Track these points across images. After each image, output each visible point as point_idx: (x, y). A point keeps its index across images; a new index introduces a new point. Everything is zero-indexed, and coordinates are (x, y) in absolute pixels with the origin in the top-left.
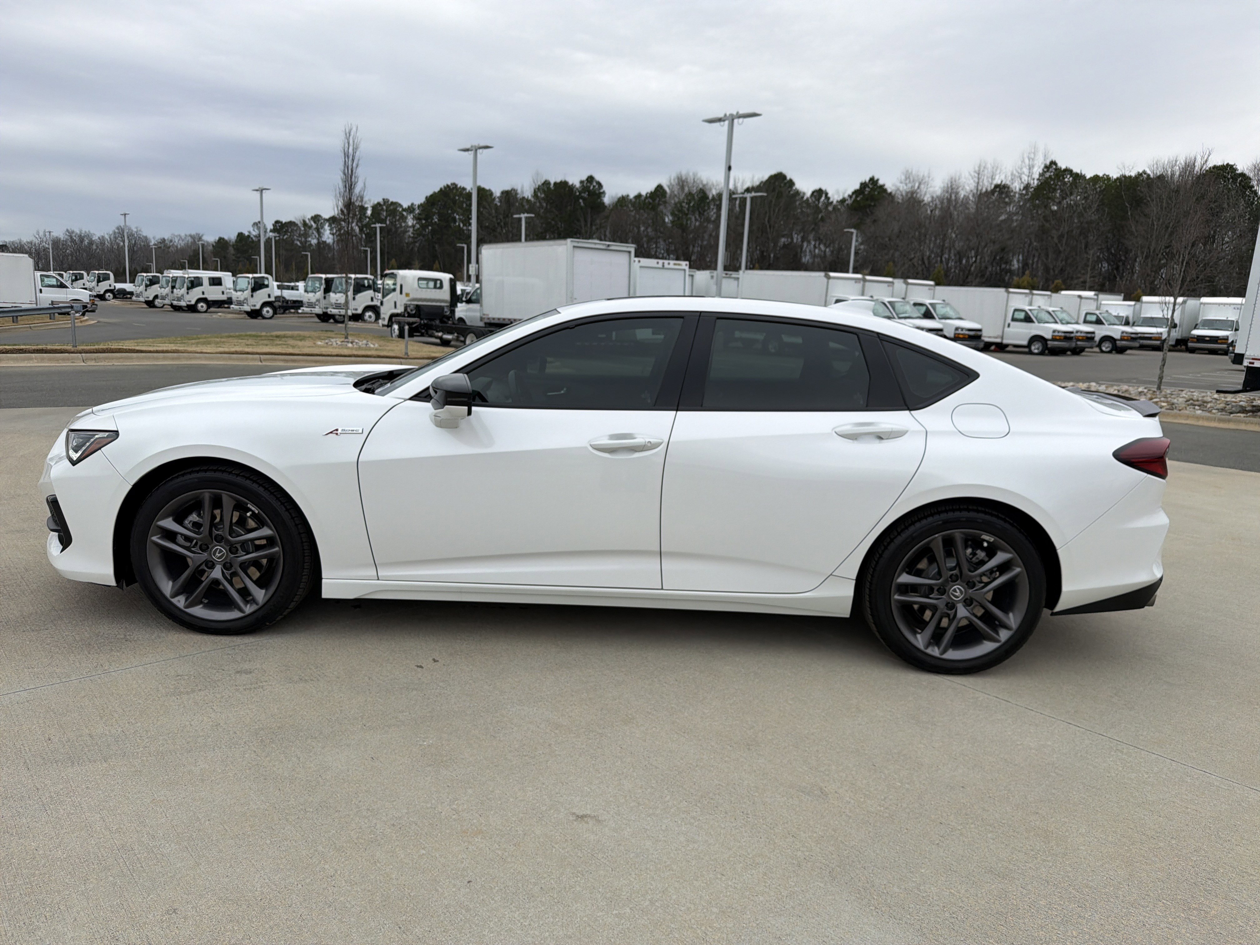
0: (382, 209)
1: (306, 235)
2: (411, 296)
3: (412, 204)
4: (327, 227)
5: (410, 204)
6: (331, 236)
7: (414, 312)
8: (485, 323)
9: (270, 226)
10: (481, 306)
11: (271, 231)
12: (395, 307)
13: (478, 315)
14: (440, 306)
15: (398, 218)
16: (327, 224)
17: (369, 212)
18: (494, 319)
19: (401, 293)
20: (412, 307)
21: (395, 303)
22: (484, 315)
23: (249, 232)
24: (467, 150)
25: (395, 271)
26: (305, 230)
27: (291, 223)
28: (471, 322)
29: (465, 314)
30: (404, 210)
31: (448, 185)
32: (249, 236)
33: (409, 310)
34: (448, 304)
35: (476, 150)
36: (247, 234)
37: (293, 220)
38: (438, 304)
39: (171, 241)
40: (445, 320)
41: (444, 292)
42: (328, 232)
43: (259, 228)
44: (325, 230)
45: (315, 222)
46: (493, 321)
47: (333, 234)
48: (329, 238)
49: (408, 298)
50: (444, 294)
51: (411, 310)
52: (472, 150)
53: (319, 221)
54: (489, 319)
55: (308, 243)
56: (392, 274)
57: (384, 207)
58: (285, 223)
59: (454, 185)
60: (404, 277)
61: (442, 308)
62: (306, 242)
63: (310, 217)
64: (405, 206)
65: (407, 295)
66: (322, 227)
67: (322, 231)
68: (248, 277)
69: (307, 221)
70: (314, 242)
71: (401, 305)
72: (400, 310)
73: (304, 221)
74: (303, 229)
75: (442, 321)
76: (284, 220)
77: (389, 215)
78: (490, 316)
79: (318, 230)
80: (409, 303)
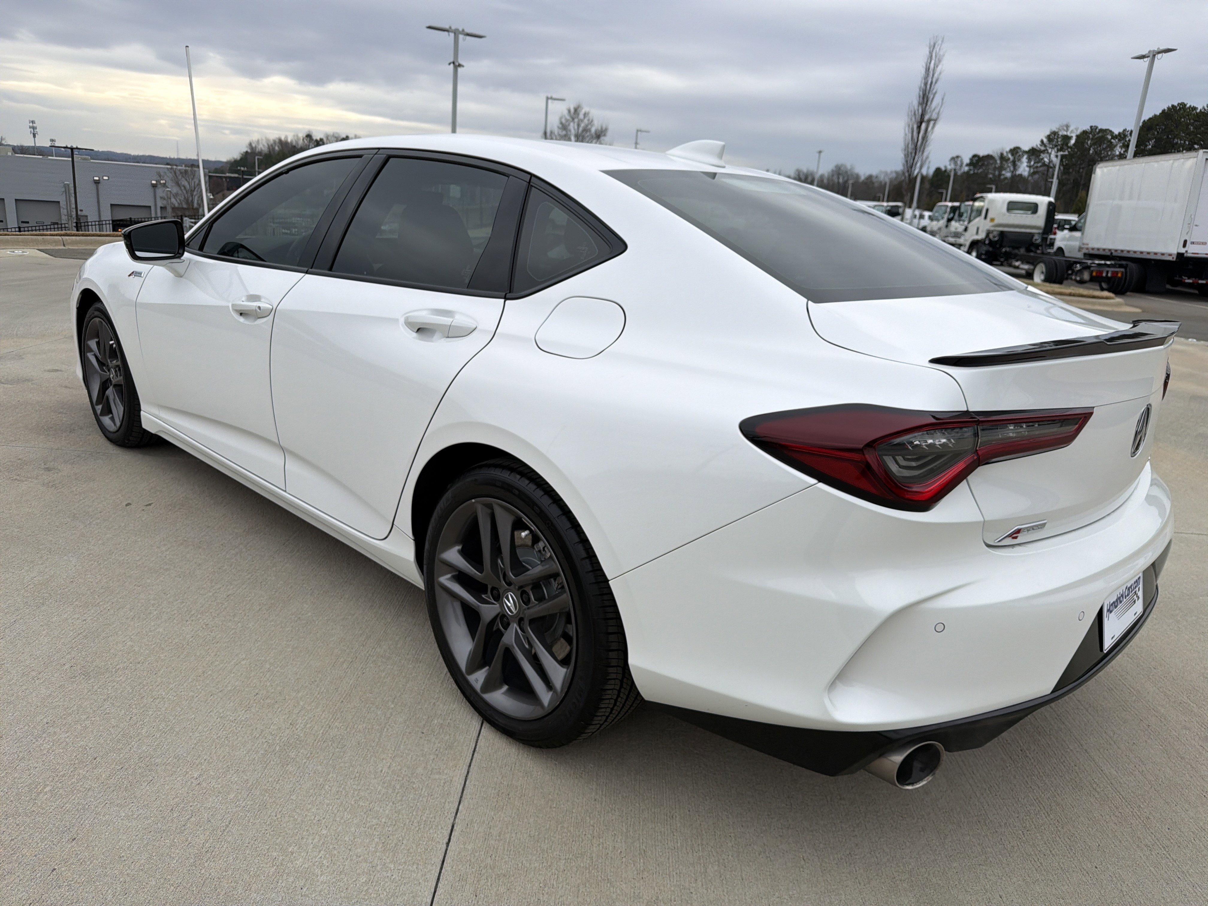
0: (1088, 138)
1: (1001, 168)
2: (996, 222)
3: (1125, 130)
4: (1025, 159)
5: (1121, 130)
6: (1027, 169)
7: (996, 239)
8: (1085, 254)
9: (966, 160)
10: (1083, 234)
11: (967, 165)
12: (977, 233)
13: (1077, 244)
14: (1030, 233)
15: (1105, 146)
16: (1025, 157)
17: (1073, 141)
18: (1093, 249)
19: (986, 218)
20: (995, 233)
21: (978, 229)
22: (1083, 244)
23: (946, 167)
24: (1142, 57)
25: (984, 195)
26: (1001, 163)
27: (989, 157)
28: (1070, 252)
29: (1065, 243)
30: (1114, 137)
31: (1173, 106)
32: (945, 171)
33: (991, 236)
34: (1041, 231)
35: (1154, 56)
36: (943, 169)
37: (991, 153)
38: (1028, 231)
39: (877, 177)
40: (1033, 249)
41: (1038, 217)
42: (1025, 164)
43: (956, 163)
44: (1022, 163)
45: (1012, 155)
46: (1092, 252)
47: (1030, 167)
48: (1024, 170)
49: (992, 224)
50: (1039, 220)
51: (994, 237)
52: (1148, 57)
53: (1017, 152)
54: (1087, 249)
55: (1002, 177)
56: (982, 197)
57: (1091, 136)
58: (983, 157)
59: (1183, 105)
60: (992, 201)
61: (1032, 235)
62: (1000, 175)
63: (1008, 149)
64: (1116, 132)
65: (992, 220)
66: (1019, 160)
67: (1018, 163)
68: (883, 206)
69: (1005, 154)
70: (1009, 175)
71: (982, 231)
72: (981, 236)
73: (1002, 154)
74: (998, 162)
75: (1028, 250)
76: (982, 153)
77: (1094, 144)
78: (1091, 246)
79: (1014, 164)
80: (992, 229)
